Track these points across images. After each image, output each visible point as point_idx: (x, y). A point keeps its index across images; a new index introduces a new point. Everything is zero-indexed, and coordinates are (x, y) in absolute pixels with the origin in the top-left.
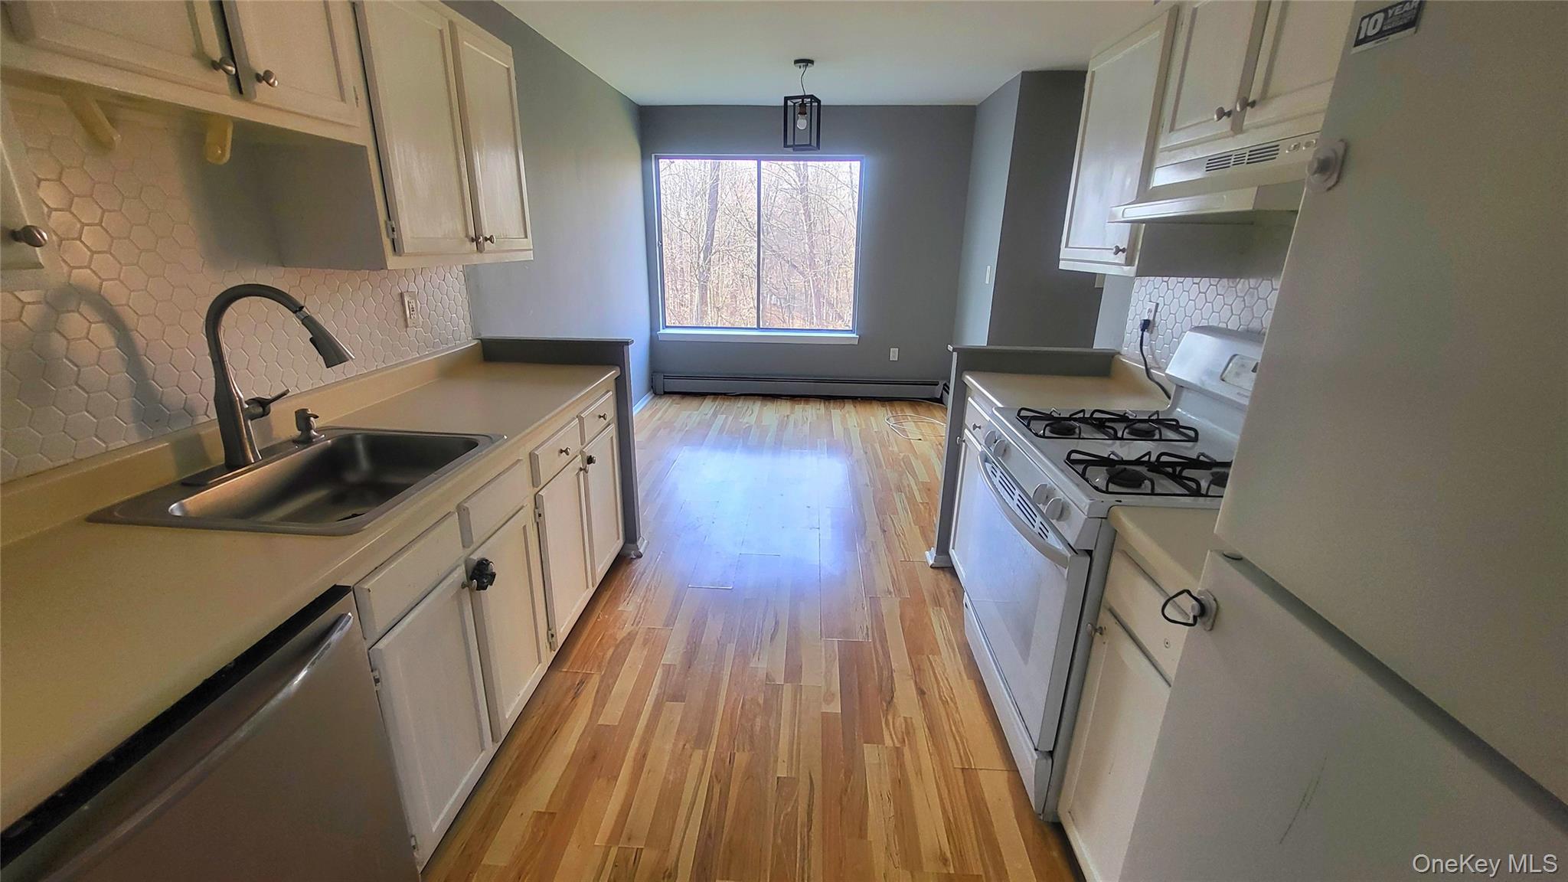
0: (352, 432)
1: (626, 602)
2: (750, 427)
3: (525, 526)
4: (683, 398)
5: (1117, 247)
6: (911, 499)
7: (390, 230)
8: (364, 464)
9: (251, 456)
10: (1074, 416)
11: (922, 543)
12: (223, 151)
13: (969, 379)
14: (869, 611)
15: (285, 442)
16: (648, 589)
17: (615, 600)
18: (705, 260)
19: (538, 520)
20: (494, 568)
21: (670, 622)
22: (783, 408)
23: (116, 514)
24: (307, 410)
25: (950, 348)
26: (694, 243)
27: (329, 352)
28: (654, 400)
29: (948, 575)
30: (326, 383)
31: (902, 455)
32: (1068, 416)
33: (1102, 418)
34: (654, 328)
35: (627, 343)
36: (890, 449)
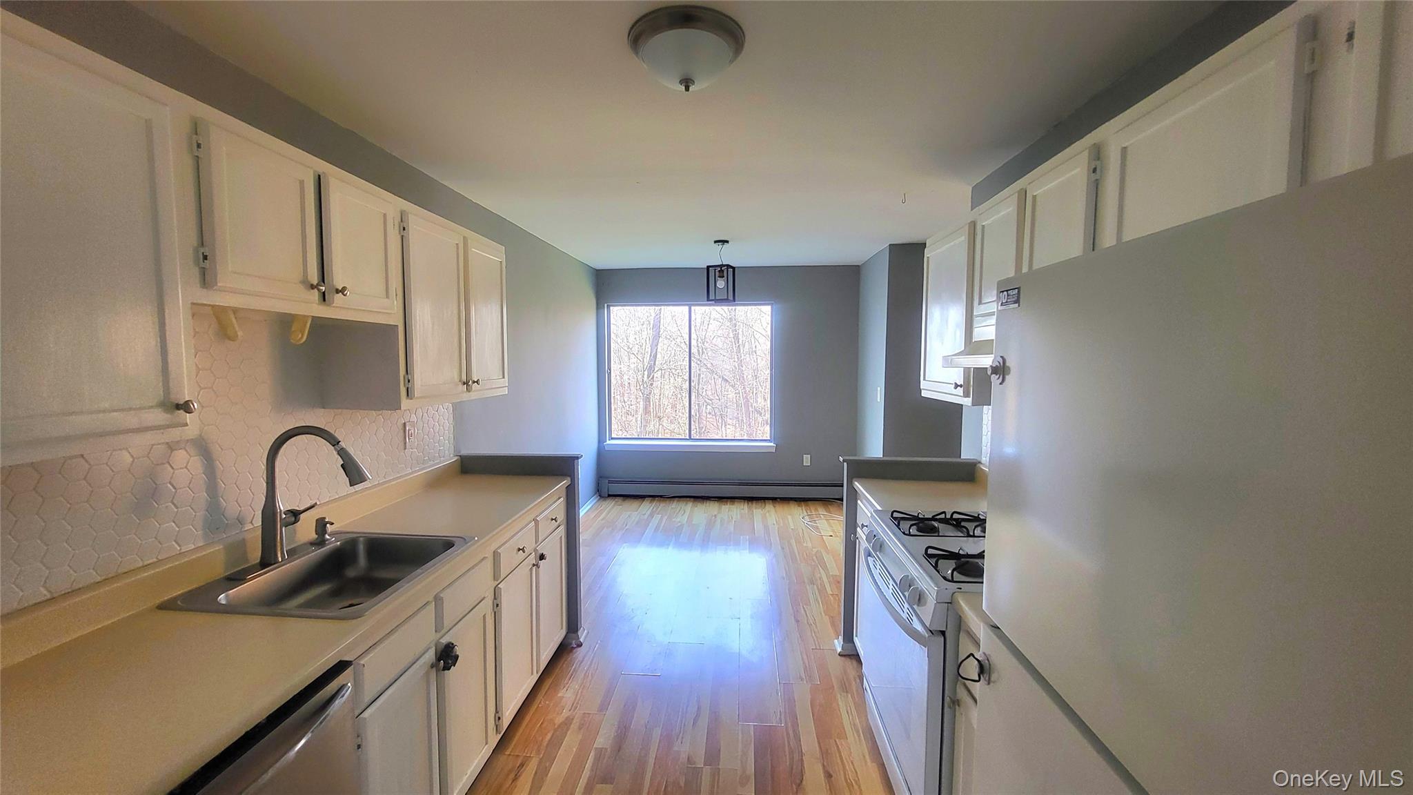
0: (355, 535)
1: (565, 689)
2: (682, 526)
3: (485, 614)
4: (624, 500)
5: (956, 383)
6: (822, 590)
7: (407, 381)
8: (362, 560)
9: (279, 555)
10: (938, 517)
11: (831, 631)
12: (303, 335)
13: (857, 485)
14: (782, 697)
15: (305, 544)
16: (586, 676)
17: (556, 686)
18: (648, 378)
19: (496, 610)
20: (458, 650)
21: (603, 708)
22: (712, 508)
23: (179, 603)
24: (325, 518)
25: (841, 459)
26: (641, 365)
27: (353, 473)
28: (599, 502)
29: (855, 663)
30: (340, 495)
31: (815, 550)
32: (930, 517)
33: (959, 519)
34: (601, 440)
35: (577, 458)
36: (805, 545)
